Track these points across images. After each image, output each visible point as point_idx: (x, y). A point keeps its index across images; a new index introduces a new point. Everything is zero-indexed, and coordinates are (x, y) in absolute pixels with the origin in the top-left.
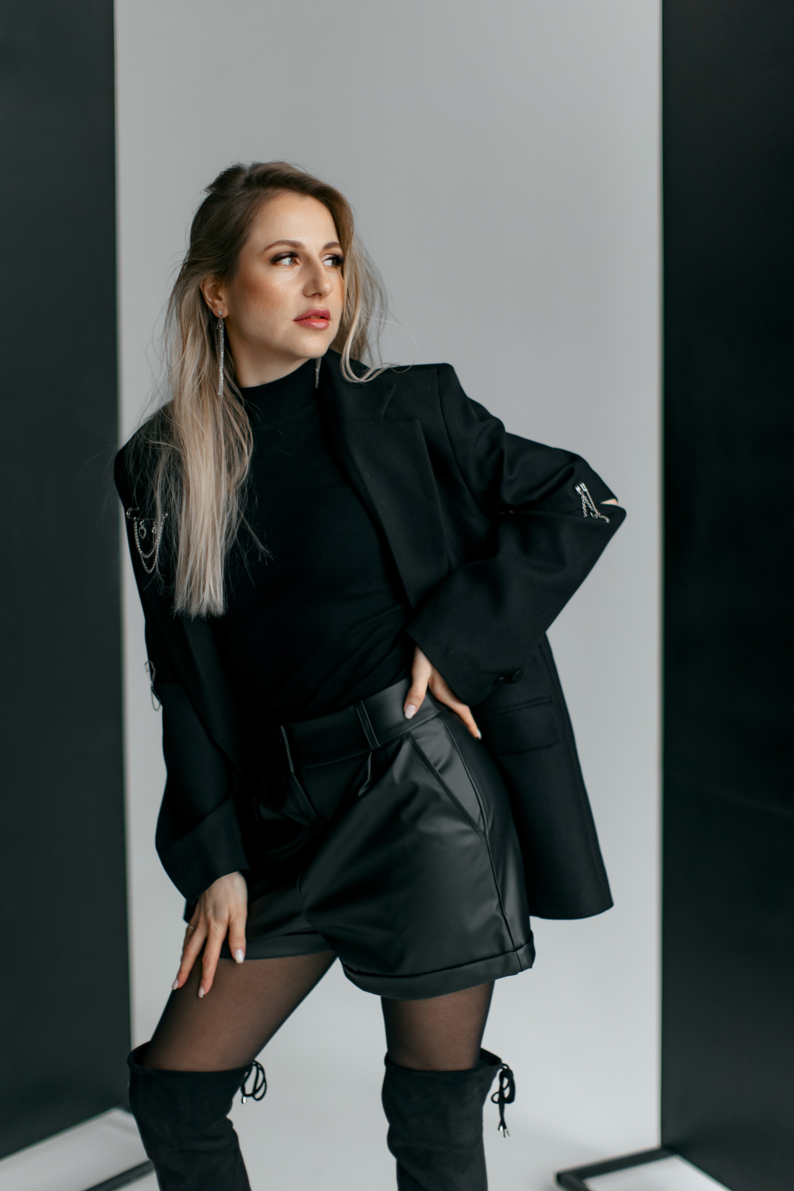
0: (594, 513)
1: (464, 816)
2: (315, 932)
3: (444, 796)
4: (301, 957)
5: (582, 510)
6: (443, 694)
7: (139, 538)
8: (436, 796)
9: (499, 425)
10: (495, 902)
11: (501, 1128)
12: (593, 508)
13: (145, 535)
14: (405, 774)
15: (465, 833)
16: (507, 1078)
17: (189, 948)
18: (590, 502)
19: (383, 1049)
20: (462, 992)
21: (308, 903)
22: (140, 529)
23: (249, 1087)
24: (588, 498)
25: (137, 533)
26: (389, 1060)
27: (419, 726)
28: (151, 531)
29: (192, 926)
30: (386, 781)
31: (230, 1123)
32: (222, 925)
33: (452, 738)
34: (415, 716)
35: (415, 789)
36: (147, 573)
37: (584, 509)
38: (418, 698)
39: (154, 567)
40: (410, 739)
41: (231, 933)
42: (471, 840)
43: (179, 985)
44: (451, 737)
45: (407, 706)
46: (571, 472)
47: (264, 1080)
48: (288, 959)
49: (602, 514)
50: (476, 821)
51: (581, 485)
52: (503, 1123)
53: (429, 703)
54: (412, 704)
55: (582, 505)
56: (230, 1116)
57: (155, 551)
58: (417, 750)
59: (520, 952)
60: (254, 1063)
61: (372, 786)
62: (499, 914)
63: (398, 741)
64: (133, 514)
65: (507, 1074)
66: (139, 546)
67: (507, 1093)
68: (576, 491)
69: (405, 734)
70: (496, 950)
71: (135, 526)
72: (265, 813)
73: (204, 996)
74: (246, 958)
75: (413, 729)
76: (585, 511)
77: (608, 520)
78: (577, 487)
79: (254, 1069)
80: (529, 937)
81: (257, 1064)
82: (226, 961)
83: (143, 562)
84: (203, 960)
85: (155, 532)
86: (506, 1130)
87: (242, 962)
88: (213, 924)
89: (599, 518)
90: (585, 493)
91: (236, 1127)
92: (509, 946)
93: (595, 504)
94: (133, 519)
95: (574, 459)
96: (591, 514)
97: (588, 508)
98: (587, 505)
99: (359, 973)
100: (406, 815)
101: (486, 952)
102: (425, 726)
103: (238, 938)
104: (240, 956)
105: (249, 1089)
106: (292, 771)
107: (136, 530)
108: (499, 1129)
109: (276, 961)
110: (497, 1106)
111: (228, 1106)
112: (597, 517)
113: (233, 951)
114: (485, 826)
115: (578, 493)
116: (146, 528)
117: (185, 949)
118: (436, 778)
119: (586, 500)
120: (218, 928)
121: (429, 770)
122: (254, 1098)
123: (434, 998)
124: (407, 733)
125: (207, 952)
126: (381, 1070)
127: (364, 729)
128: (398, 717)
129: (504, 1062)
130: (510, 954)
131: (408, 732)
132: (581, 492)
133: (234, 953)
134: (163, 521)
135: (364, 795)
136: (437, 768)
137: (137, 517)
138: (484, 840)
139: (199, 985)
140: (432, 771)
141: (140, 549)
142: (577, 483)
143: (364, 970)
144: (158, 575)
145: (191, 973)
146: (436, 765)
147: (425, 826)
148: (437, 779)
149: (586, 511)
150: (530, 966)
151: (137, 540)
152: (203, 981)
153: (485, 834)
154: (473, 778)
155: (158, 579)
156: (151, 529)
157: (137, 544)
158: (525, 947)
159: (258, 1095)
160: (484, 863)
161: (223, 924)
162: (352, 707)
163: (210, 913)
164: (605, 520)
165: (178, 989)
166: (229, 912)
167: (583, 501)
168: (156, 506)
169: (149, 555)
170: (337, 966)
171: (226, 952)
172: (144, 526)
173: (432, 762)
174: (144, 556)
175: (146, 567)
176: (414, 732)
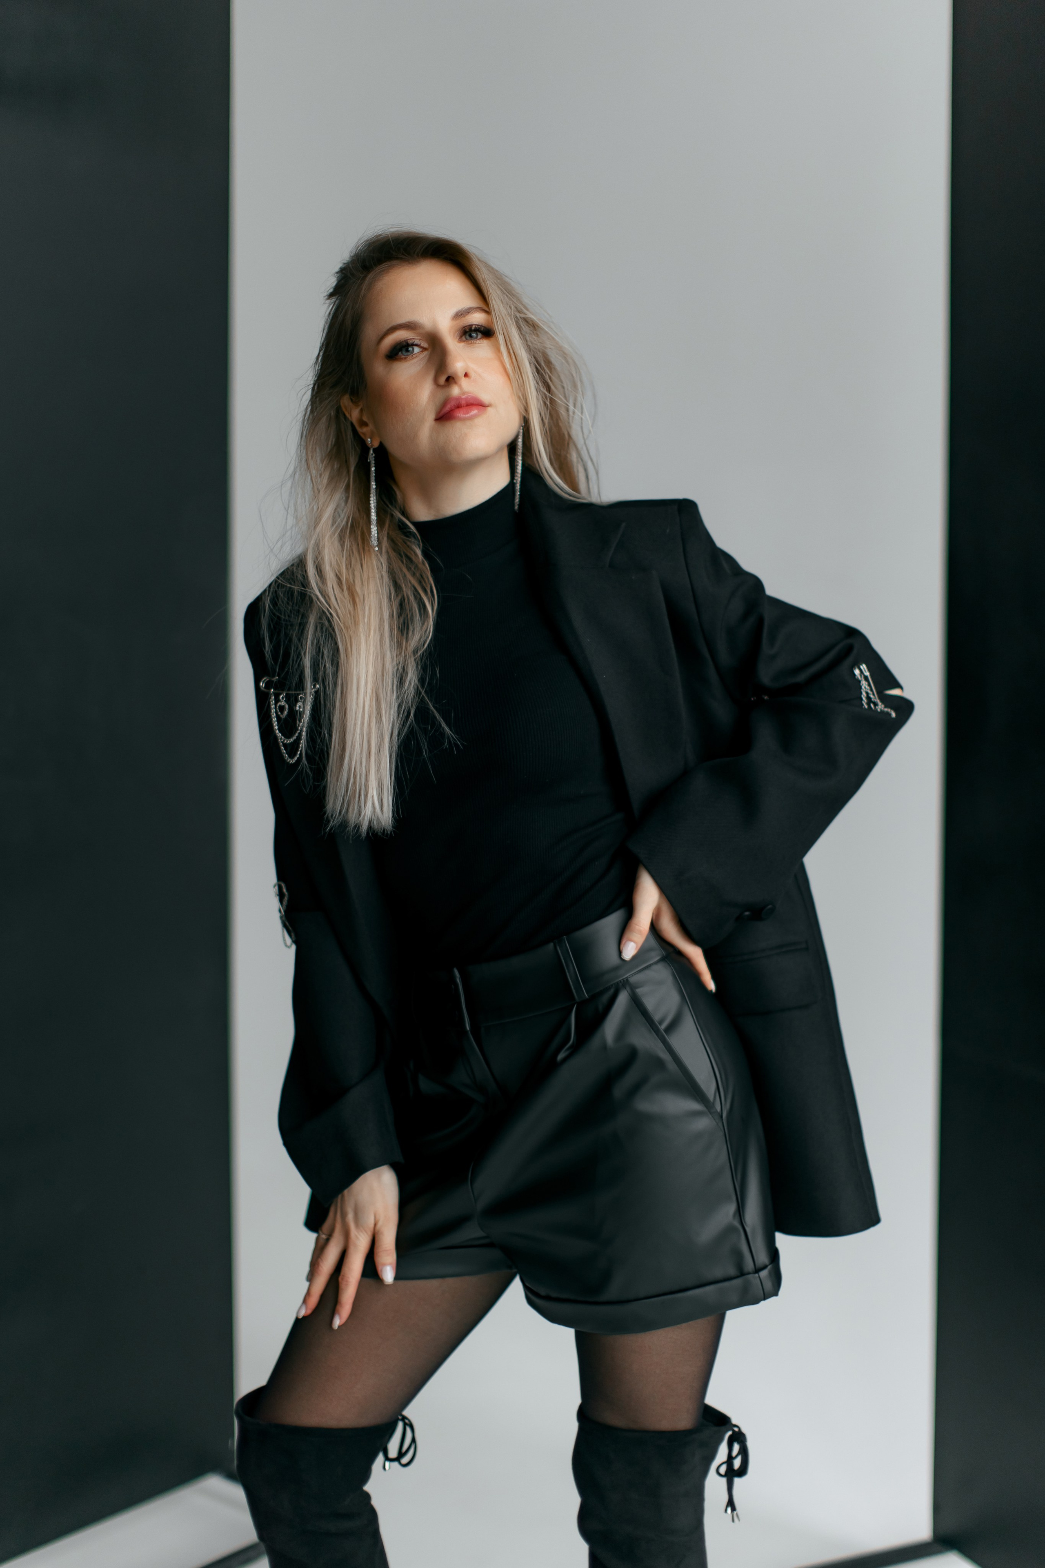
0: (875, 704)
1: (695, 1092)
2: (491, 1245)
3: (671, 1065)
4: (468, 1278)
5: (862, 699)
6: (671, 931)
7: (278, 717)
8: (660, 1064)
9: (756, 584)
10: (732, 1208)
11: (729, 1510)
12: (875, 698)
13: (286, 713)
14: (621, 1034)
15: (696, 1114)
16: (738, 1443)
17: (321, 1264)
18: (871, 690)
19: (576, 1400)
20: (684, 1325)
21: (481, 1205)
22: (278, 705)
23: (393, 1448)
24: (869, 685)
25: (274, 710)
26: (582, 1414)
27: (640, 972)
28: (296, 708)
29: (325, 1234)
30: (595, 1043)
31: (367, 1496)
32: (364, 1232)
33: (682, 989)
34: (634, 958)
35: (632, 1054)
36: (288, 763)
37: (864, 699)
38: (640, 932)
39: (298, 756)
40: (628, 988)
41: (377, 1245)
42: (704, 1123)
43: (305, 1312)
44: (681, 987)
45: (625, 942)
46: (849, 649)
47: (414, 1440)
48: (450, 1280)
49: (885, 707)
50: (711, 1098)
51: (861, 667)
52: (731, 1503)
53: (653, 942)
54: (631, 941)
55: (861, 693)
56: (367, 1488)
57: (300, 734)
58: (636, 1002)
59: (764, 1274)
60: (400, 1417)
61: (576, 1049)
62: (737, 1224)
63: (612, 991)
64: (268, 685)
65: (739, 1437)
66: (276, 727)
67: (737, 1463)
68: (855, 675)
69: (621, 982)
70: (732, 1271)
71: (272, 701)
72: (426, 1085)
73: (339, 1327)
74: (396, 1278)
75: (632, 975)
76: (864, 701)
77: (893, 715)
78: (855, 669)
79: (400, 1425)
80: (774, 1255)
81: (404, 1418)
82: (369, 1281)
83: (283, 748)
84: (340, 1279)
85: (301, 710)
86: (735, 1512)
87: (392, 1283)
88: (353, 1231)
89: (882, 712)
90: (866, 678)
91: (375, 1502)
92: (749, 1265)
93: (878, 693)
94: (270, 691)
95: (852, 633)
96: (872, 706)
97: (868, 698)
98: (867, 693)
99: (548, 1298)
100: (619, 1091)
101: (718, 1273)
102: (647, 972)
103: (385, 1251)
104: (388, 1275)
105: (393, 1452)
106: (468, 1029)
107: (273, 706)
108: (726, 1511)
109: (435, 1282)
110: (724, 1481)
111: (365, 1475)
112: (879, 710)
113: (379, 1268)
114: (721, 1106)
115: (856, 677)
116: (287, 703)
117: (314, 1265)
118: (660, 1040)
119: (867, 687)
120: (361, 1238)
121: (651, 1030)
122: (400, 1463)
123: (647, 1333)
124: (624, 981)
125: (345, 1269)
126: (572, 1427)
127: (568, 974)
128: (614, 960)
129: (734, 1421)
130: (750, 1276)
131: (625, 979)
132: (861, 676)
133: (381, 1271)
134: (312, 695)
135: (565, 1060)
136: (663, 1027)
137: (275, 689)
138: (720, 1124)
139: (333, 1312)
140: (657, 1031)
141: (277, 732)
142: (857, 664)
143: (554, 1295)
144: (304, 766)
145: (323, 1297)
146: (661, 1022)
147: (644, 1105)
148: (662, 1043)
149: (866, 701)
150: (775, 1293)
151: (274, 720)
152: (338, 1307)
153: (722, 1117)
154: (707, 1042)
155: (304, 772)
156: (296, 706)
157: (275, 724)
158: (769, 1267)
159: (405, 1460)
160: (719, 1155)
161: (366, 1232)
162: (552, 944)
163: (350, 1217)
164: (890, 715)
165: (304, 1317)
166: (375, 1217)
167: (863, 687)
168: (304, 677)
169: (292, 740)
170: (516, 1289)
171: (371, 1269)
172: (285, 701)
173: (656, 1018)
174: (284, 740)
175: (287, 756)
176: (632, 980)
